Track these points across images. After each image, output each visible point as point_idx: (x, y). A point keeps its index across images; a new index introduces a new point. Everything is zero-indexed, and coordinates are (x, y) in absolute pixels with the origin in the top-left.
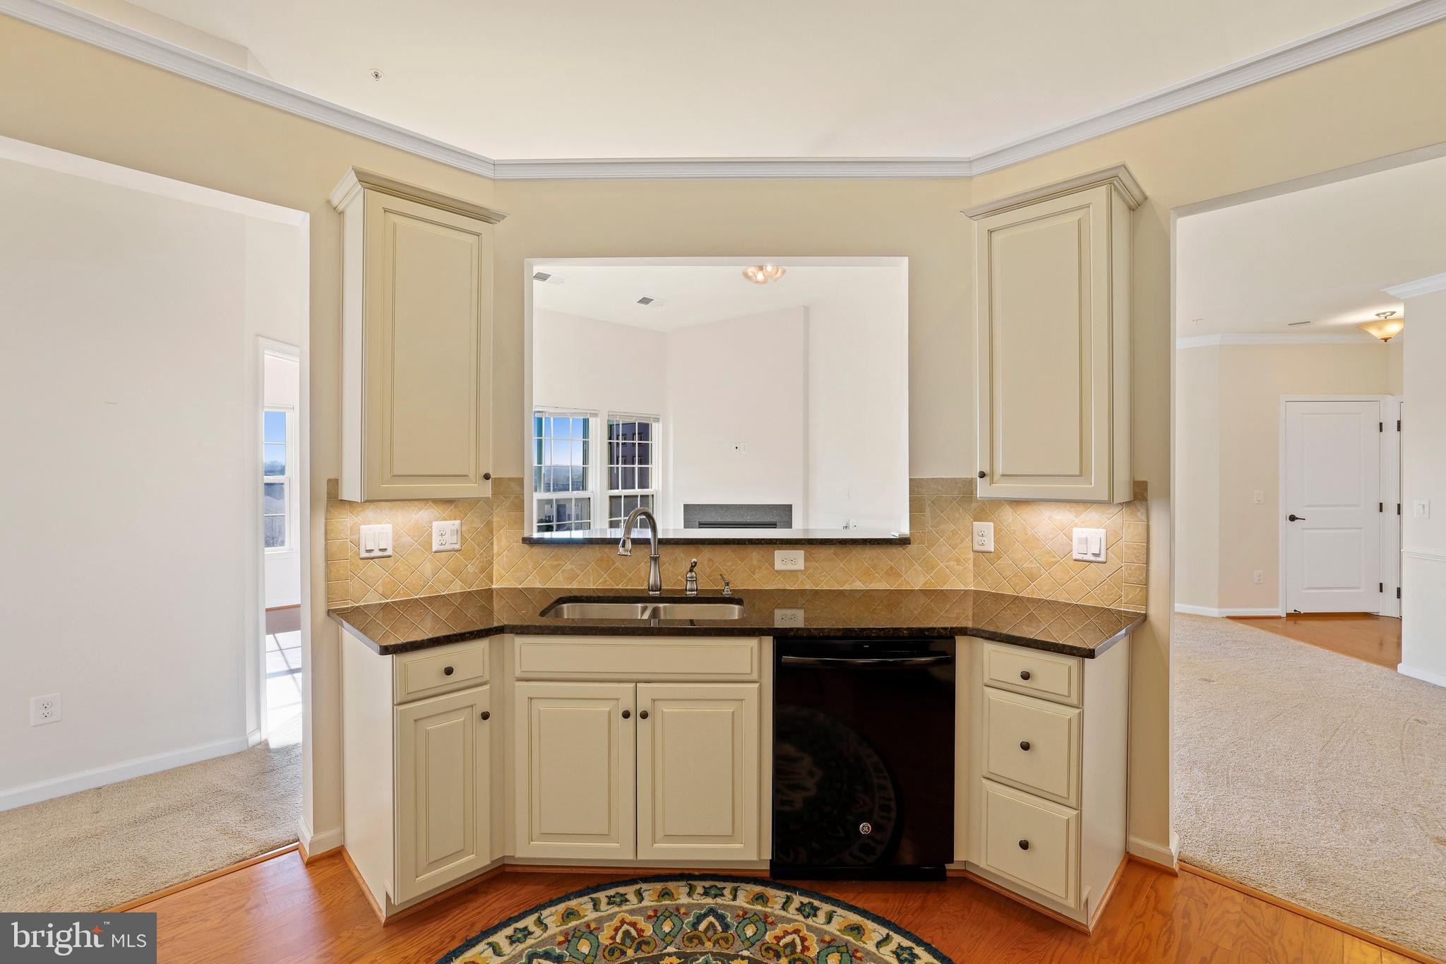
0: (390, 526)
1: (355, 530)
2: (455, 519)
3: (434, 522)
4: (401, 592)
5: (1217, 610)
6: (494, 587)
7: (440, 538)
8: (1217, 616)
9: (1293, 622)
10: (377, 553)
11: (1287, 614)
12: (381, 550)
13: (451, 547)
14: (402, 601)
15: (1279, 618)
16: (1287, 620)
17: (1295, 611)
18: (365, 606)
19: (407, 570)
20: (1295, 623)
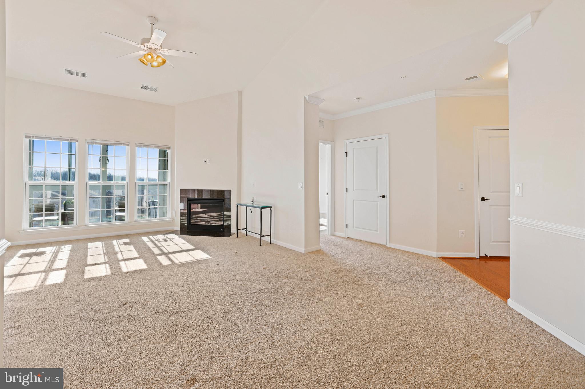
5: (435, 253)
8: (435, 256)
9: (484, 261)
11: (480, 257)
15: (475, 259)
16: (480, 260)
17: (485, 255)
20: (485, 262)
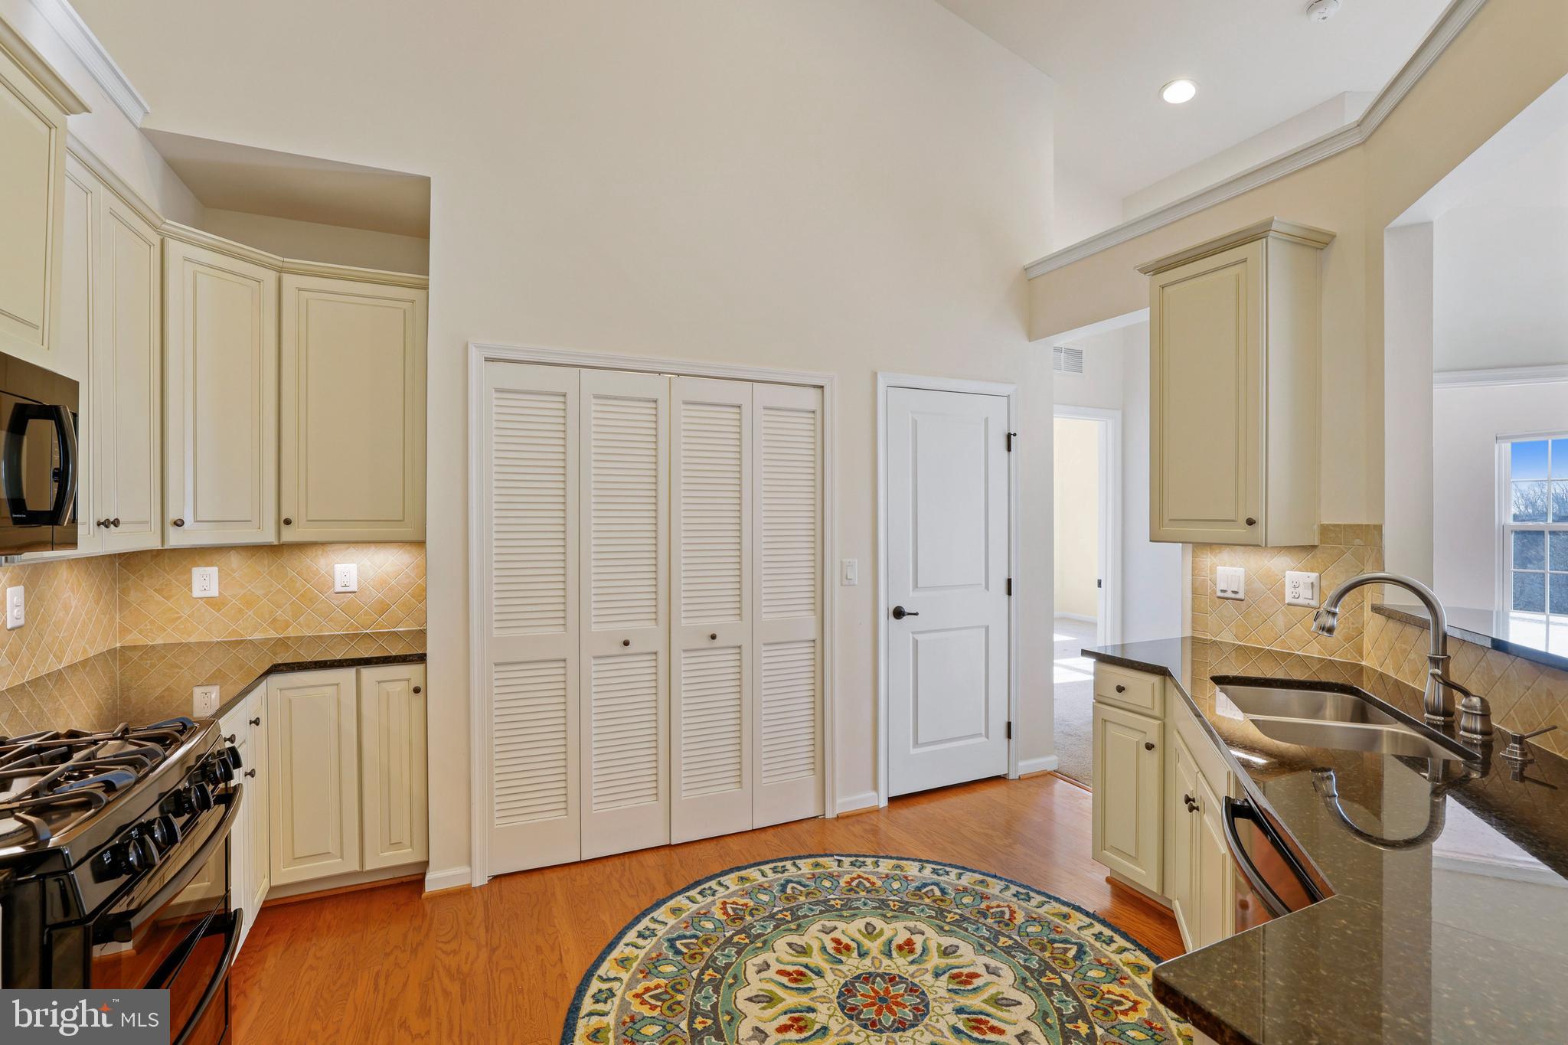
0: (1242, 569)
1: (1213, 570)
2: (1312, 571)
3: (1287, 572)
4: (1253, 638)
6: (1363, 663)
7: (1293, 590)
10: (1229, 595)
12: (1233, 592)
13: (1306, 602)
14: (1254, 648)
18: (1221, 642)
19: (1258, 617)
